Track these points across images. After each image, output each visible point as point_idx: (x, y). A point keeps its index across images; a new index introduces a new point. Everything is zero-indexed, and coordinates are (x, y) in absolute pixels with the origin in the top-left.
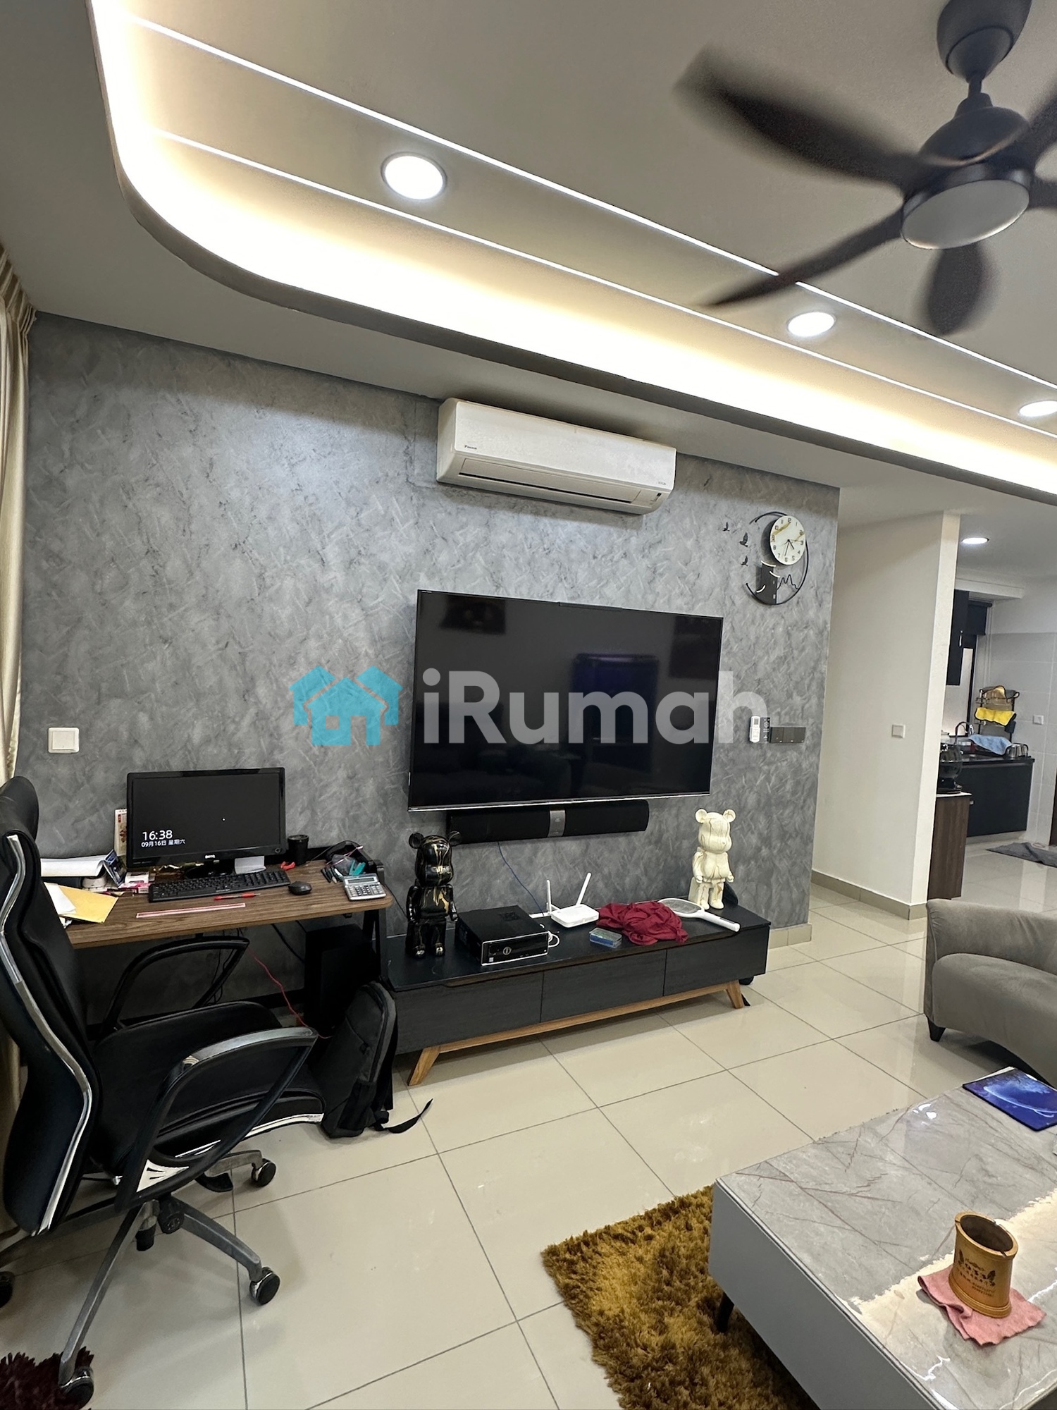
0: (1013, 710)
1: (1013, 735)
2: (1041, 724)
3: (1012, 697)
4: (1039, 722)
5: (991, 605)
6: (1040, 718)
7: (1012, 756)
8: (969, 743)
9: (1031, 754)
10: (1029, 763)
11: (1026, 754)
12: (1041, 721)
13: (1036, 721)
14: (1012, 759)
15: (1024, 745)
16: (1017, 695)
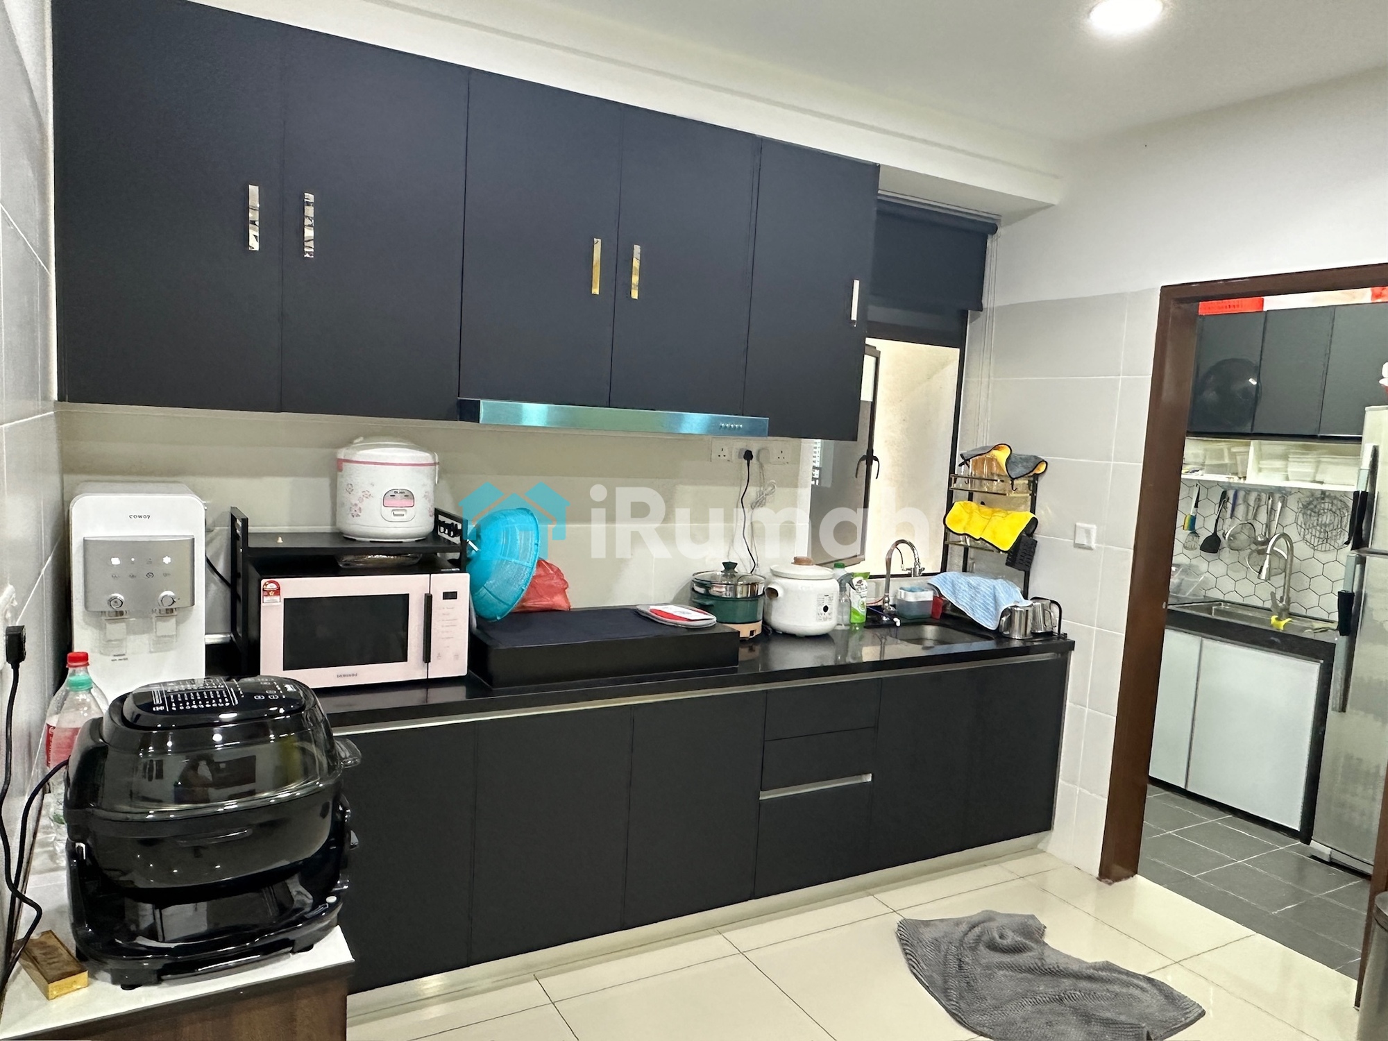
0: (1033, 511)
1: (1029, 575)
2: (1090, 548)
3: (1030, 472)
4: (1085, 543)
5: (994, 229)
6: (1088, 532)
7: (1017, 636)
8: (928, 596)
9: (1069, 628)
10: (1062, 654)
11: (1056, 630)
12: (1089, 542)
13: (1082, 540)
14: (1016, 644)
15: (1053, 602)
16: (1042, 468)
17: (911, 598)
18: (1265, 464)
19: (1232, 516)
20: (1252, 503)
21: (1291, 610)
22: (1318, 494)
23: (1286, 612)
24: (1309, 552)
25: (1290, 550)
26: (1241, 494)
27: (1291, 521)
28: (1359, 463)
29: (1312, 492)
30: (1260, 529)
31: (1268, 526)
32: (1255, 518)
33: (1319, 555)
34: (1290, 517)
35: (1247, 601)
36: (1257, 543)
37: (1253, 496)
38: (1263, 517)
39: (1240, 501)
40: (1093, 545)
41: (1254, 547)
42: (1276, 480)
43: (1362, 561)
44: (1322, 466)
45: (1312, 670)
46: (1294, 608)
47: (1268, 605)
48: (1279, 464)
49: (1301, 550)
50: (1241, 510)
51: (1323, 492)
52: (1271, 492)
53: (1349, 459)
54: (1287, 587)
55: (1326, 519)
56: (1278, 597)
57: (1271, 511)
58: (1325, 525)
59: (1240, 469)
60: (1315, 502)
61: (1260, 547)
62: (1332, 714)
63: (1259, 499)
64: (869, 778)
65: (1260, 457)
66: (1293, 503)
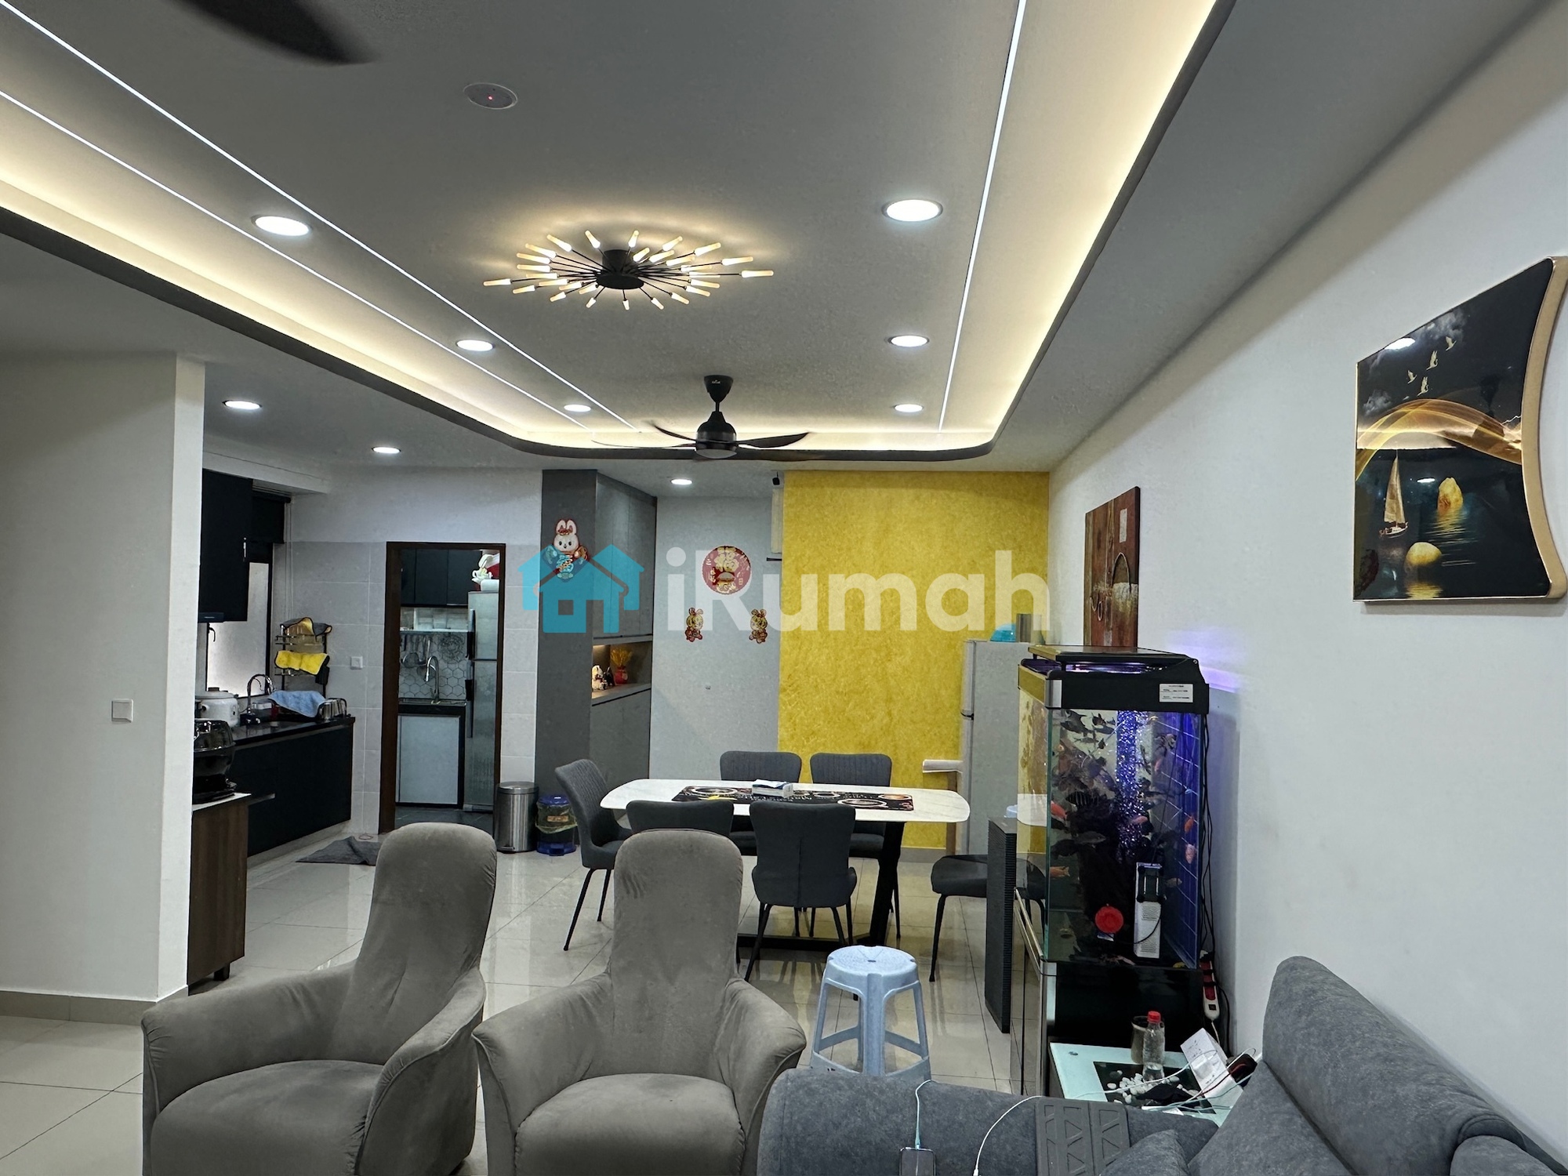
0: (325, 652)
1: (327, 687)
2: (360, 669)
3: (322, 632)
4: (357, 666)
5: (289, 500)
6: (358, 661)
7: (327, 718)
8: (269, 706)
9: (351, 711)
10: (349, 725)
11: (344, 713)
12: (360, 665)
13: (354, 664)
14: (327, 722)
15: (342, 699)
16: (329, 629)
17: (261, 707)
18: (421, 620)
19: (405, 649)
20: (414, 641)
21: (441, 698)
22: (447, 635)
23: (437, 698)
24: (445, 665)
25: (437, 665)
26: (409, 637)
27: (435, 649)
28: (467, 618)
29: (444, 633)
30: (420, 655)
31: (424, 654)
32: (417, 649)
33: (451, 666)
34: (435, 647)
35: (417, 697)
36: (420, 663)
37: (415, 637)
38: (421, 649)
39: (408, 641)
40: (362, 667)
41: (418, 666)
42: (428, 629)
43: (473, 665)
44: (450, 620)
45: (453, 723)
46: (442, 696)
47: (429, 696)
48: (429, 620)
49: (442, 664)
50: (409, 645)
51: (450, 633)
52: (424, 634)
53: (463, 616)
54: (437, 684)
55: (452, 647)
56: (434, 690)
57: (425, 645)
58: (452, 650)
59: (410, 624)
60: (447, 638)
61: (422, 666)
62: (467, 740)
63: (418, 639)
64: (273, 796)
65: (419, 616)
66: (435, 639)
